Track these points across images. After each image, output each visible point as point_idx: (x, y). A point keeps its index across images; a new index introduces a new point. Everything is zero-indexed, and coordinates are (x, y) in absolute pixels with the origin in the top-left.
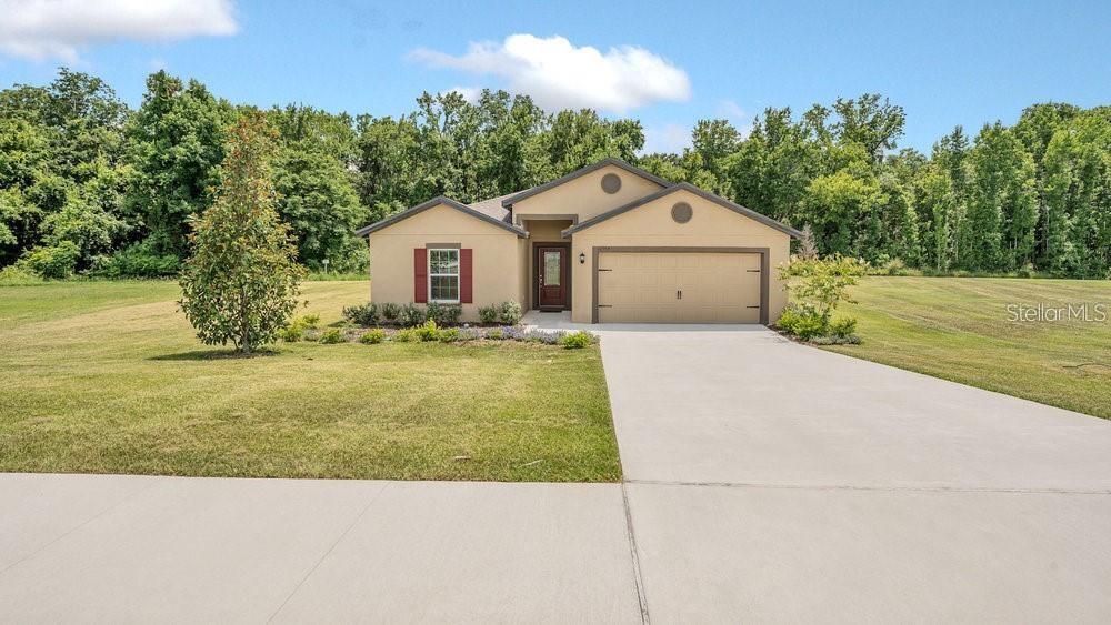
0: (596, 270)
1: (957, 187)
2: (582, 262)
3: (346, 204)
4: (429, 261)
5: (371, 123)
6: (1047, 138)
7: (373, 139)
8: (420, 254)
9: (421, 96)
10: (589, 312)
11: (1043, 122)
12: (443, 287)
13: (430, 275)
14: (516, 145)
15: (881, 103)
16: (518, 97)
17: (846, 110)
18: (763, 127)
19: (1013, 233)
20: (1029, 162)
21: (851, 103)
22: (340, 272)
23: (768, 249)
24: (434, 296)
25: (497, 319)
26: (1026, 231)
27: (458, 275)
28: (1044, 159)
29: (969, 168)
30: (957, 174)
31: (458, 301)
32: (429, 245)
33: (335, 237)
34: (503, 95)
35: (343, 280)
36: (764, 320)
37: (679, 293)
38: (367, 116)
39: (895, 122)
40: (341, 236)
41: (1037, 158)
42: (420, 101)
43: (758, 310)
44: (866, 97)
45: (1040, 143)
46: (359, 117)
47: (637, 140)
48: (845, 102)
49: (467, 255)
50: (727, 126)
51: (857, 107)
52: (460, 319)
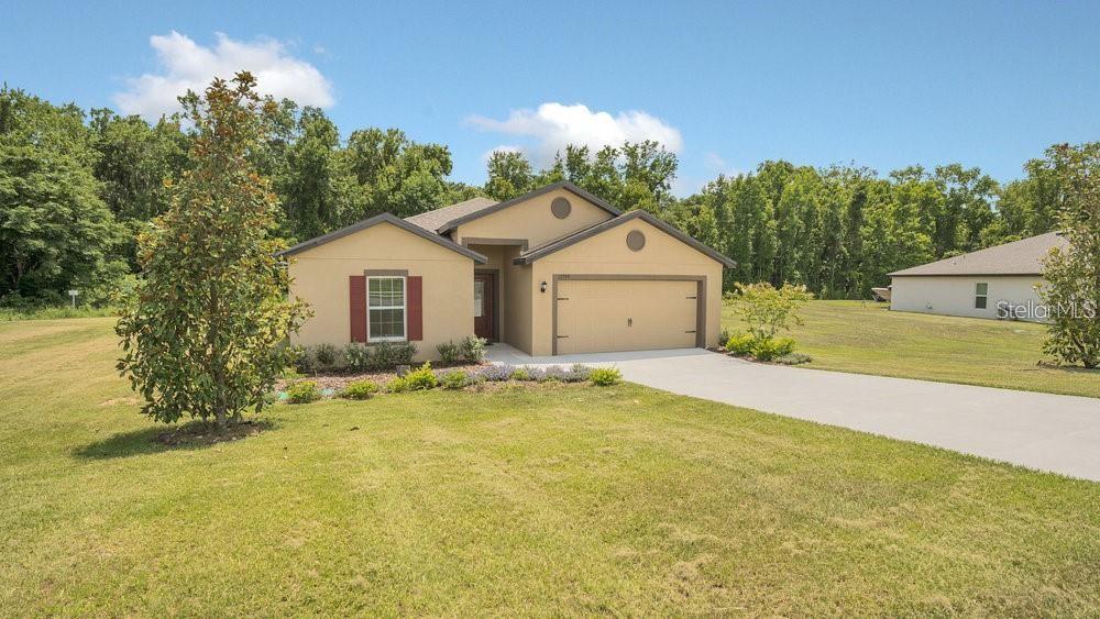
0: (556, 299)
1: (720, 225)
2: (543, 290)
3: (95, 220)
4: (368, 292)
5: (111, 119)
6: (780, 187)
7: (120, 140)
8: (357, 284)
9: (184, 94)
10: (550, 345)
11: (777, 174)
12: (386, 322)
13: (369, 308)
14: (321, 161)
15: (659, 148)
16: (307, 108)
17: (631, 153)
18: (564, 163)
19: (759, 263)
20: (769, 206)
21: (637, 146)
22: (93, 304)
23: (705, 277)
24: (372, 335)
25: (461, 357)
26: (767, 262)
27: (404, 307)
28: (780, 205)
29: (729, 207)
30: (719, 215)
31: (404, 338)
32: (368, 272)
33: (84, 261)
34: (289, 104)
35: (103, 315)
36: (700, 343)
37: (630, 321)
38: (106, 111)
39: (669, 166)
40: (95, 259)
41: (775, 204)
42: (183, 100)
43: (695, 334)
44: (647, 143)
45: (776, 192)
46: (93, 112)
47: (446, 166)
48: (631, 145)
49: (416, 284)
50: (520, 159)
51: (639, 151)
52: (415, 358)
